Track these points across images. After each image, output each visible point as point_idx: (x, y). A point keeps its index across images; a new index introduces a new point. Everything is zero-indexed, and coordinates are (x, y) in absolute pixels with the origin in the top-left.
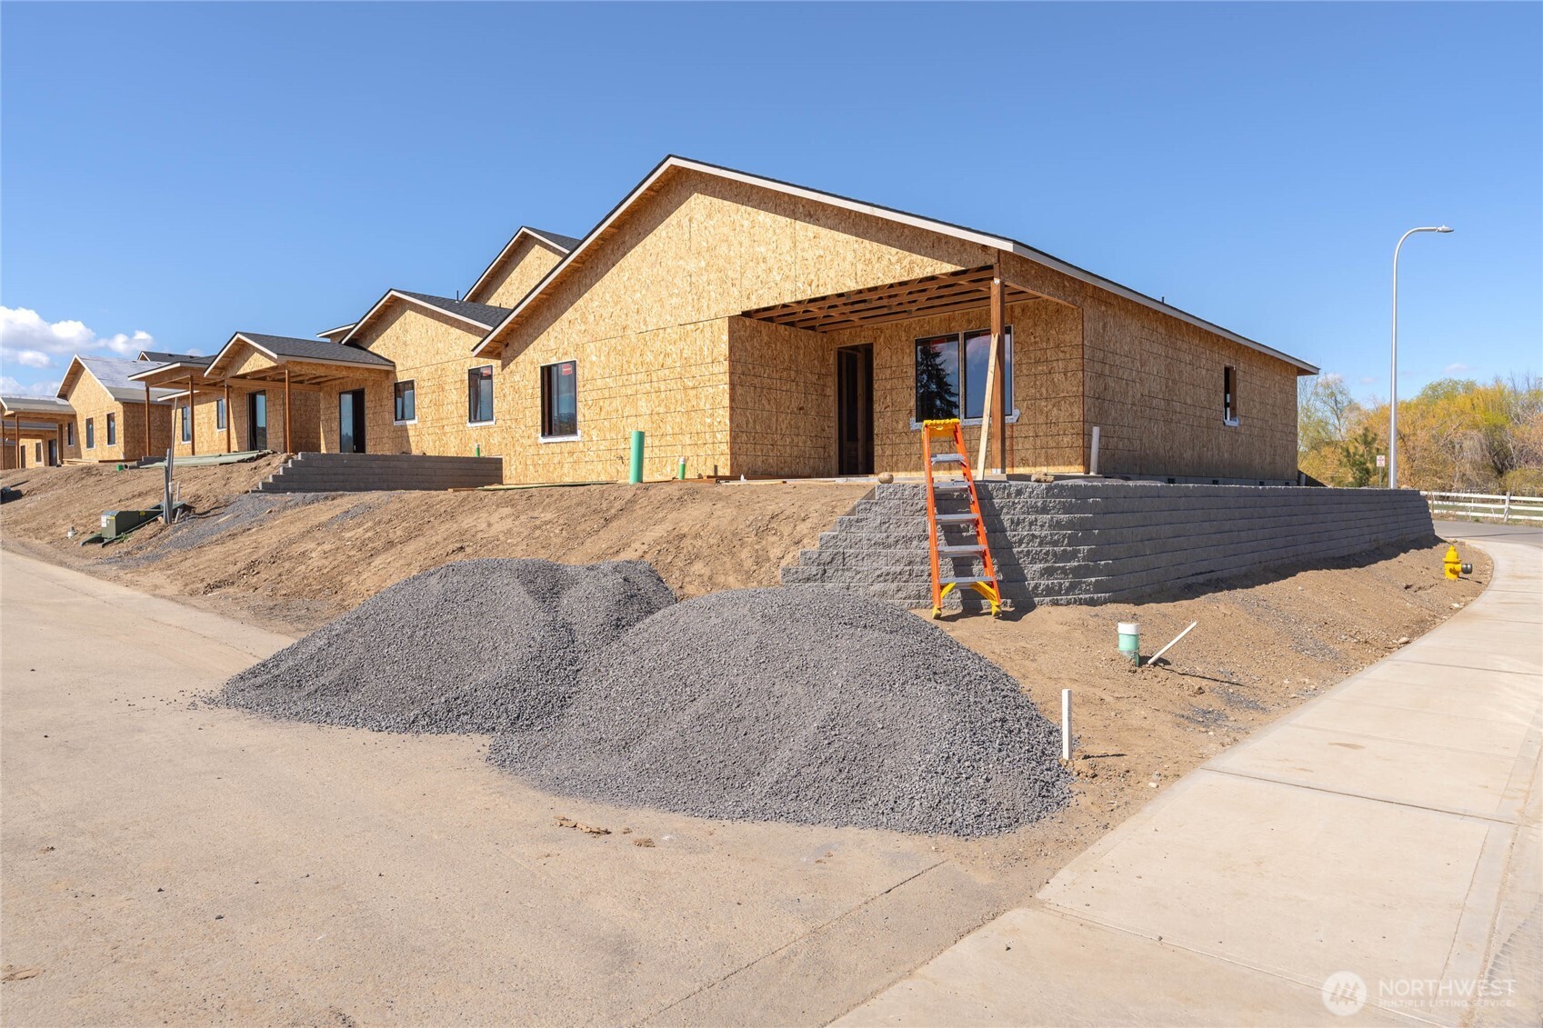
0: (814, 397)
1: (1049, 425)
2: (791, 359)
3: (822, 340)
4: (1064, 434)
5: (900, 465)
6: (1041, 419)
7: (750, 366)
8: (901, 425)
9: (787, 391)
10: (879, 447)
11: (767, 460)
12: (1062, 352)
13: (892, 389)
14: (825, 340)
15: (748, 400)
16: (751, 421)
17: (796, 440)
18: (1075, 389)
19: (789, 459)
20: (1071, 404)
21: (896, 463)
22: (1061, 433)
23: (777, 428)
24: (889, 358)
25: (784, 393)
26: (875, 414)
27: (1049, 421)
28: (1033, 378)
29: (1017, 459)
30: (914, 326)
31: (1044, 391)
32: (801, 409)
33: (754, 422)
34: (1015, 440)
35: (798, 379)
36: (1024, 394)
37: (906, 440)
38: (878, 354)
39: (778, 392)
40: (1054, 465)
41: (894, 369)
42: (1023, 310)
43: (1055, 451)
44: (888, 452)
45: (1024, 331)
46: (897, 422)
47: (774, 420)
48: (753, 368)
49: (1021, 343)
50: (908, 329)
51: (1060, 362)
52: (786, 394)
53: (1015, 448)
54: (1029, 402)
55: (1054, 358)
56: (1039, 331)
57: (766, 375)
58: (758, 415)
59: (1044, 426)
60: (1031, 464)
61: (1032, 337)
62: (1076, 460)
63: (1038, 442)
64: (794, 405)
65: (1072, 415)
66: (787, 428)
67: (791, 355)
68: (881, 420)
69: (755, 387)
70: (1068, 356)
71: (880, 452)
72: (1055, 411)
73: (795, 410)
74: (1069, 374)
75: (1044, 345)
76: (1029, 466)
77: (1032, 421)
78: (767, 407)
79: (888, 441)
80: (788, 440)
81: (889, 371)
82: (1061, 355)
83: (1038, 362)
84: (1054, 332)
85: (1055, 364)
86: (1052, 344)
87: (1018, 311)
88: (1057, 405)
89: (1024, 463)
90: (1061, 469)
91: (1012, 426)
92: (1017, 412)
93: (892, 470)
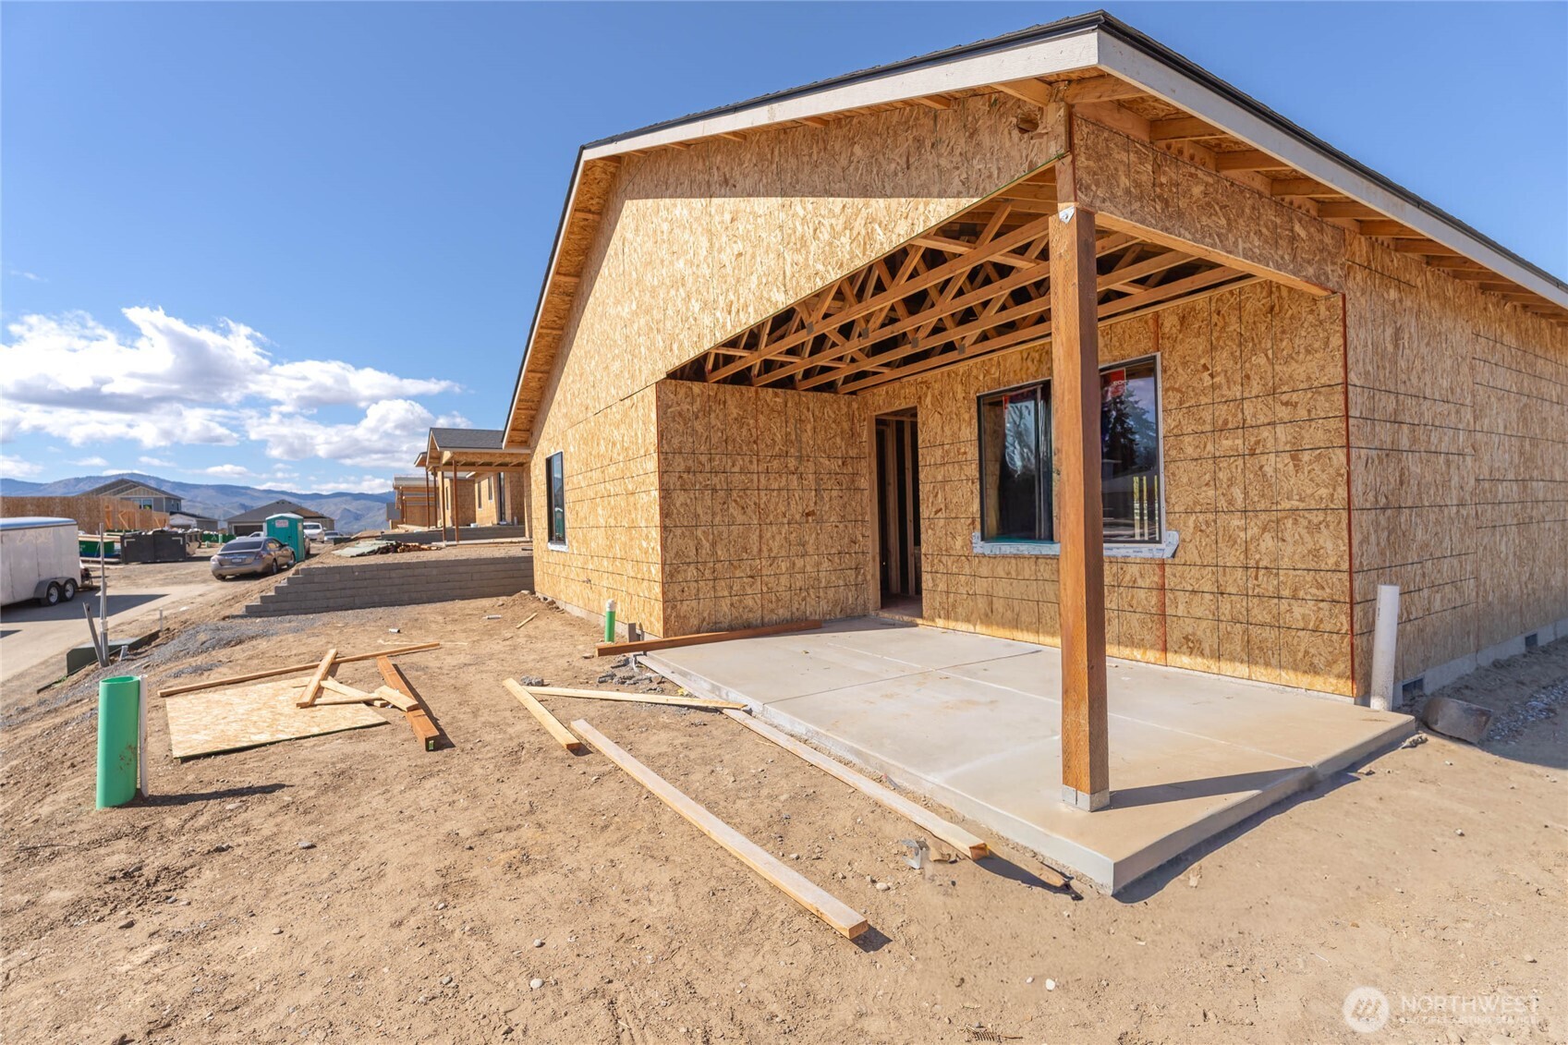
0: (834, 493)
1: (1252, 572)
2: (787, 441)
3: (849, 406)
4: (1295, 597)
5: (959, 610)
6: (1232, 557)
7: (704, 459)
8: (959, 543)
9: (779, 490)
10: (929, 576)
11: (740, 601)
12: (1286, 404)
13: (945, 482)
14: (855, 405)
15: (700, 511)
16: (706, 545)
17: (799, 563)
18: (1324, 492)
19: (786, 596)
20: (1314, 529)
21: (954, 607)
22: (1286, 593)
23: (760, 550)
24: (939, 428)
25: (775, 493)
26: (922, 521)
27: (1252, 563)
28: (1209, 465)
29: (1175, 636)
30: (975, 372)
31: (1237, 493)
32: (808, 515)
33: (714, 544)
34: (1169, 594)
35: (801, 469)
36: (1189, 500)
37: (967, 570)
38: (924, 424)
39: (763, 493)
40: (1267, 664)
41: (946, 447)
42: (1183, 319)
44: (942, 587)
45: (1185, 364)
46: (954, 537)
47: (755, 537)
48: (710, 460)
49: (1178, 390)
50: (966, 379)
51: (1279, 429)
52: (779, 495)
53: (1169, 611)
54: (1201, 517)
55: (1262, 419)
56: (1223, 360)
57: (737, 469)
58: (721, 534)
59: (1239, 573)
60: (1207, 651)
61: (1206, 375)
62: (1330, 664)
63: (1226, 608)
64: (796, 510)
65: (1315, 553)
66: (781, 546)
67: (788, 434)
68: (930, 531)
69: (714, 490)
70: (1303, 413)
71: (931, 584)
72: (1268, 542)
73: (798, 517)
74: (1306, 457)
75: (1236, 391)
76: (1202, 654)
77: (1209, 559)
78: (740, 518)
79: (942, 568)
80: (783, 566)
81: (939, 452)
82: (1284, 413)
83: (1221, 429)
84: (1262, 360)
85: (1265, 433)
86: (1256, 388)
87: (1170, 323)
88: (1274, 528)
89: (1191, 645)
90: (1288, 676)
91: (1162, 565)
92: (1171, 538)
93: (948, 617)
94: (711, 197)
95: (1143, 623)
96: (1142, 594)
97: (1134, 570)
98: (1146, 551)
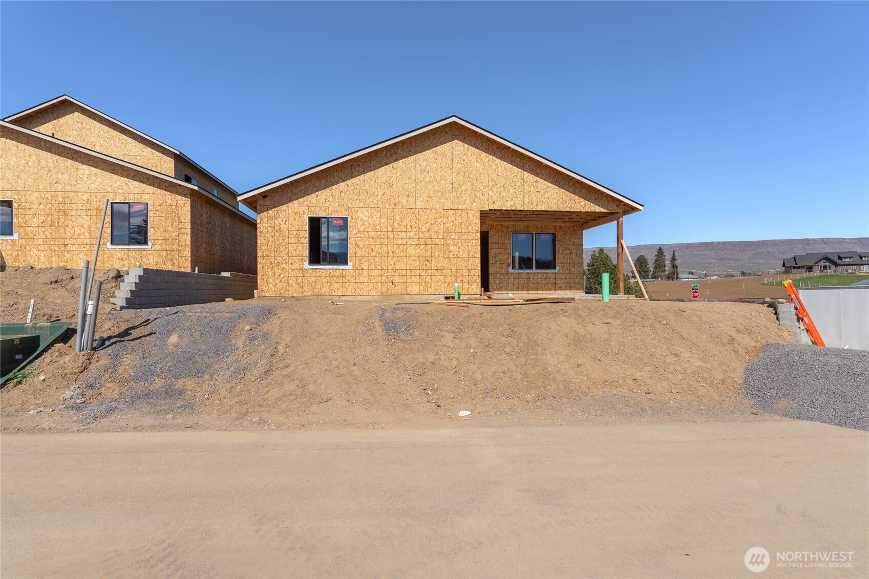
1: (570, 274)
6: (567, 272)
8: (503, 270)
10: (492, 279)
12: (575, 246)
13: (499, 253)
18: (580, 261)
20: (579, 267)
21: (501, 287)
22: (575, 277)
24: (497, 239)
28: (564, 255)
29: (558, 287)
30: (510, 226)
31: (568, 260)
34: (557, 279)
36: (561, 261)
37: (506, 277)
38: (491, 237)
40: (573, 290)
41: (500, 244)
42: (560, 228)
43: (573, 285)
44: (497, 282)
45: (560, 236)
46: (502, 269)
49: (559, 241)
50: (507, 228)
53: (557, 282)
54: (563, 265)
56: (567, 237)
59: (568, 274)
60: (563, 289)
61: (564, 239)
62: (581, 288)
63: (566, 281)
65: (579, 271)
68: (493, 267)
71: (493, 282)
72: (573, 269)
74: (578, 255)
75: (569, 243)
77: (564, 272)
79: (497, 277)
81: (497, 245)
82: (575, 248)
83: (566, 249)
84: (573, 238)
85: (573, 250)
86: (571, 243)
87: (558, 228)
88: (574, 266)
89: (561, 289)
90: (576, 291)
91: (556, 274)
92: (557, 268)
93: (499, 290)
94: (524, 171)
95: (552, 286)
96: (552, 280)
97: (550, 275)
98: (552, 271)
